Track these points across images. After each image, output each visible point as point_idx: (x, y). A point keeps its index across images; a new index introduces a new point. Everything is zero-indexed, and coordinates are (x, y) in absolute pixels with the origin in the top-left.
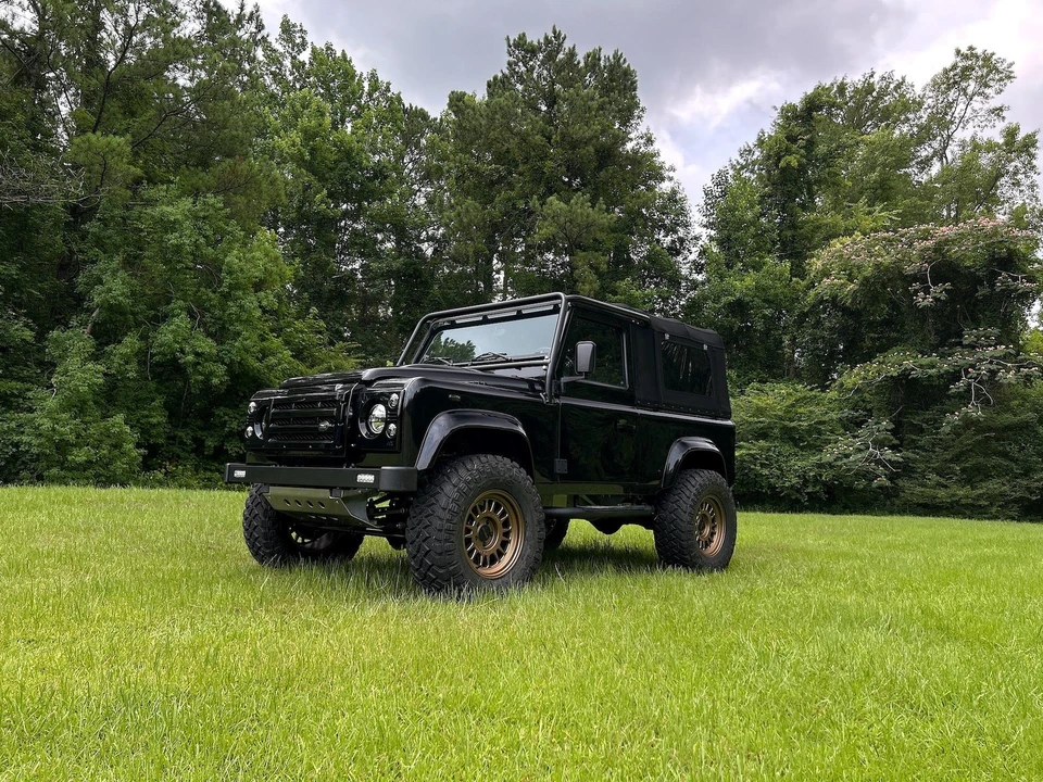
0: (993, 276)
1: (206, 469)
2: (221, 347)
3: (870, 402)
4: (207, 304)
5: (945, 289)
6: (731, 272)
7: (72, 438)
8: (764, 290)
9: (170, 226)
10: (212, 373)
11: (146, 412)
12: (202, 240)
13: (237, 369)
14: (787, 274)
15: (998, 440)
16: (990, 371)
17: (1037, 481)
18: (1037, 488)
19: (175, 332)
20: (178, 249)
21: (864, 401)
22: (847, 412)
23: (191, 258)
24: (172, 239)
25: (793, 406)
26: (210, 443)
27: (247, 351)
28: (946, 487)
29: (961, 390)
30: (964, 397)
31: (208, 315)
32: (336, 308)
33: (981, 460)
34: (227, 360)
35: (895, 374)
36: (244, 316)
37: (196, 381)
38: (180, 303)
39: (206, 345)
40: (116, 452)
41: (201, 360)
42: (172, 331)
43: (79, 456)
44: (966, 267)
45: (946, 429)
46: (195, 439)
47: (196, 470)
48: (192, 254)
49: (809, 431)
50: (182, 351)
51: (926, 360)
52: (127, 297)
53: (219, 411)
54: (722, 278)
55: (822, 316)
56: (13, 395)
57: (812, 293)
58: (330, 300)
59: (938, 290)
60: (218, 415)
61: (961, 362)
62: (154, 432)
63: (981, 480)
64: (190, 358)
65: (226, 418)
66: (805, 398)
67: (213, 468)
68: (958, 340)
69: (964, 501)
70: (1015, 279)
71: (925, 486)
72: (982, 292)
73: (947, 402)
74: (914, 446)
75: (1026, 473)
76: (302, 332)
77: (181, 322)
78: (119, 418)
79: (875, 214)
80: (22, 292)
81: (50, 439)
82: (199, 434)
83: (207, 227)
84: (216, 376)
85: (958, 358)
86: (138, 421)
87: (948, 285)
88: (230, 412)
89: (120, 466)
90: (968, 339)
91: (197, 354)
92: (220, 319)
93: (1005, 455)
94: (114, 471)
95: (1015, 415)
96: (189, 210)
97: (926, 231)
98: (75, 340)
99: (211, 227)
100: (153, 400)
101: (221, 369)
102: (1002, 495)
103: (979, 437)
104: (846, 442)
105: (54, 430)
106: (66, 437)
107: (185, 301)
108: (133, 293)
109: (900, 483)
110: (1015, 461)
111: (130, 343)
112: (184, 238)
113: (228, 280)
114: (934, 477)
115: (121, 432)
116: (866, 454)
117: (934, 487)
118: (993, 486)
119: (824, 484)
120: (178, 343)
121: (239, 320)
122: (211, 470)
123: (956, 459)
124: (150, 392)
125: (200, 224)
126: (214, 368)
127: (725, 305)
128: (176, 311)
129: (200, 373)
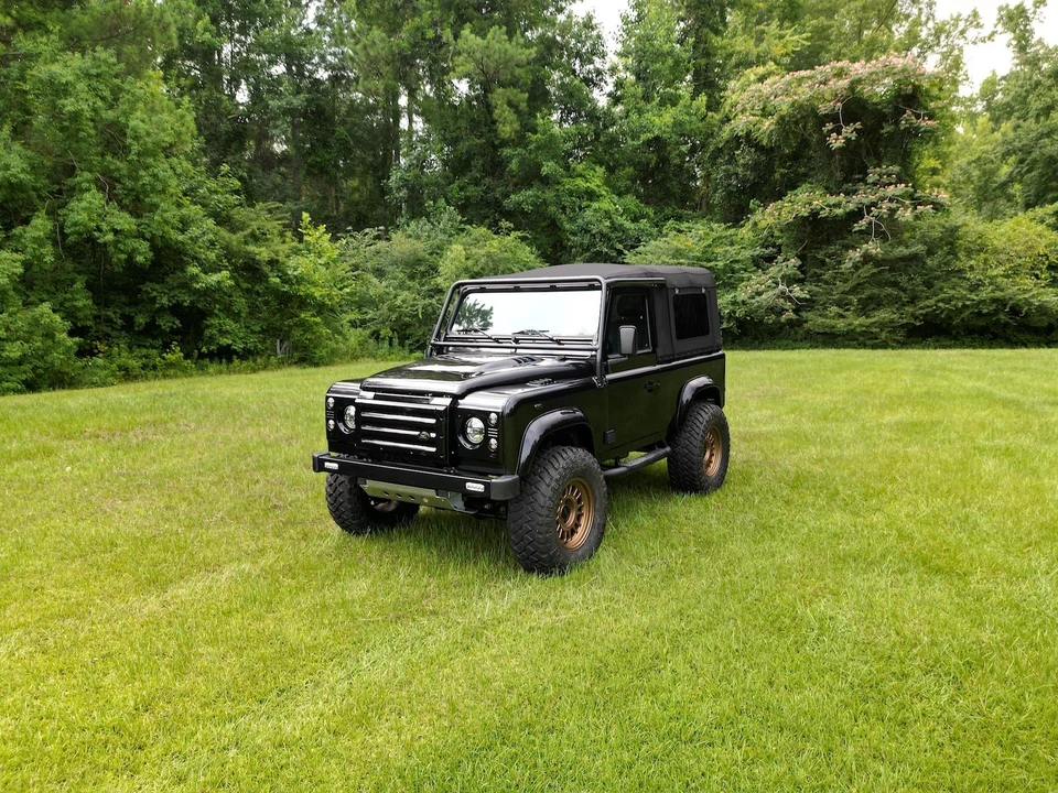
0: (899, 113)
1: (139, 346)
2: (139, 221)
3: (778, 238)
4: (116, 174)
5: (855, 129)
6: (649, 107)
8: (680, 125)
10: (135, 251)
11: (69, 296)
12: (100, 103)
13: (159, 243)
14: (703, 109)
15: (890, 270)
16: (890, 209)
17: (921, 308)
18: (922, 314)
19: (87, 207)
20: (76, 116)
21: (772, 236)
22: (758, 251)
23: (91, 124)
24: (69, 105)
25: (710, 246)
26: (141, 320)
27: (167, 223)
28: (844, 317)
29: (863, 228)
30: (865, 234)
31: (118, 186)
32: (236, 151)
33: (876, 291)
34: (148, 235)
35: (806, 214)
36: (159, 187)
37: (119, 259)
38: (87, 175)
39: (125, 221)
40: (49, 342)
41: (121, 237)
42: (85, 209)
43: (13, 351)
44: (874, 104)
45: (848, 265)
46: (123, 317)
47: (130, 348)
48: (92, 120)
49: (724, 271)
50: (99, 229)
51: (833, 200)
52: (27, 172)
53: (147, 287)
54: (640, 112)
55: (737, 152)
57: (727, 128)
58: (228, 142)
59: (849, 131)
60: (146, 291)
61: (866, 201)
62: (80, 315)
63: (874, 309)
64: (110, 237)
65: (155, 293)
66: (720, 238)
67: (148, 344)
68: (861, 176)
69: (858, 330)
70: (918, 117)
71: (825, 316)
72: (887, 129)
73: (849, 237)
74: (818, 279)
75: (913, 300)
76: (216, 192)
77: (94, 198)
78: (46, 307)
79: (787, 37)
82: (127, 310)
83: (103, 87)
84: (140, 254)
85: (863, 197)
86: (61, 304)
87: (858, 125)
88: (157, 287)
89: (57, 357)
90: (871, 178)
91: (116, 232)
92: (132, 190)
93: (895, 285)
94: (52, 363)
95: (907, 247)
96: (79, 68)
97: (842, 69)
99: (107, 86)
100: (74, 282)
101: (144, 246)
102: (892, 321)
103: (875, 270)
104: (759, 279)
107: (90, 171)
108: (33, 167)
109: (804, 314)
110: (904, 291)
112: (79, 102)
113: (135, 147)
114: (835, 309)
115: (52, 322)
116: (777, 291)
117: (833, 318)
118: (883, 315)
119: (737, 319)
120: (93, 221)
121: (153, 190)
122: (145, 347)
123: (853, 291)
124: (69, 273)
125: (95, 84)
126: (136, 245)
127: (643, 142)
128: (85, 185)
129: (122, 252)
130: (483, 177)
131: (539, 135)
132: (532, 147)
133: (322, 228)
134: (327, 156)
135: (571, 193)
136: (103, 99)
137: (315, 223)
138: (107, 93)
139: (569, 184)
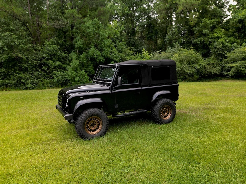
2: (101, 53)
7: (75, 76)
9: (88, 28)
10: (101, 59)
11: (89, 69)
12: (95, 29)
13: (106, 57)
19: (92, 51)
20: (89, 33)
23: (93, 34)
24: (88, 31)
27: (107, 53)
34: (103, 56)
36: (106, 45)
37: (98, 61)
38: (92, 44)
39: (98, 53)
40: (84, 78)
41: (98, 56)
43: (77, 79)
50: (94, 55)
52: (81, 45)
56: (65, 67)
62: (92, 72)
76: (121, 45)
77: (93, 49)
78: (83, 71)
80: (64, 46)
81: (71, 76)
83: (96, 26)
89: (85, 80)
91: (96, 55)
92: (101, 46)
94: (84, 82)
96: (91, 23)
98: (73, 55)
100: (91, 65)
101: (102, 58)
105: (71, 74)
106: (74, 76)
108: (83, 43)
111: (84, 55)
112: (90, 30)
113: (101, 38)
115: (84, 74)
120: (93, 53)
121: (104, 46)
125: (94, 26)
126: (101, 58)
127: (236, 22)
128: (92, 46)
129: (98, 59)
130: (188, 36)
131: (203, 23)
132: (201, 26)
133: (147, 51)
134: (152, 35)
135: (212, 38)
136: (96, 29)
137: (146, 50)
138: (96, 27)
139: (211, 35)
